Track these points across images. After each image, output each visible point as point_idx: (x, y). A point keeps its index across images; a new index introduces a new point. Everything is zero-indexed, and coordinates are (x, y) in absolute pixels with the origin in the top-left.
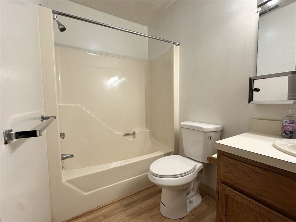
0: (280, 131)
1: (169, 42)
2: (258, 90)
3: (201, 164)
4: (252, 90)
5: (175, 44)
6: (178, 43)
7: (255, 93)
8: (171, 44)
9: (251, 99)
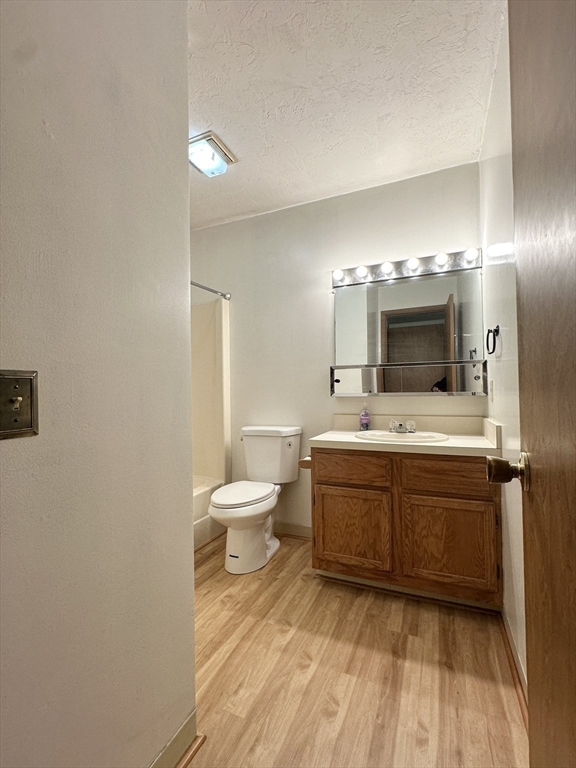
0: (359, 424)
1: (216, 292)
2: (338, 381)
3: (279, 486)
4: (334, 381)
5: (224, 296)
6: (228, 296)
7: (336, 384)
8: (218, 296)
9: (332, 391)
